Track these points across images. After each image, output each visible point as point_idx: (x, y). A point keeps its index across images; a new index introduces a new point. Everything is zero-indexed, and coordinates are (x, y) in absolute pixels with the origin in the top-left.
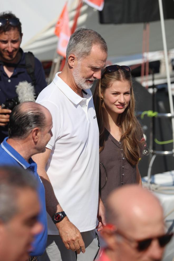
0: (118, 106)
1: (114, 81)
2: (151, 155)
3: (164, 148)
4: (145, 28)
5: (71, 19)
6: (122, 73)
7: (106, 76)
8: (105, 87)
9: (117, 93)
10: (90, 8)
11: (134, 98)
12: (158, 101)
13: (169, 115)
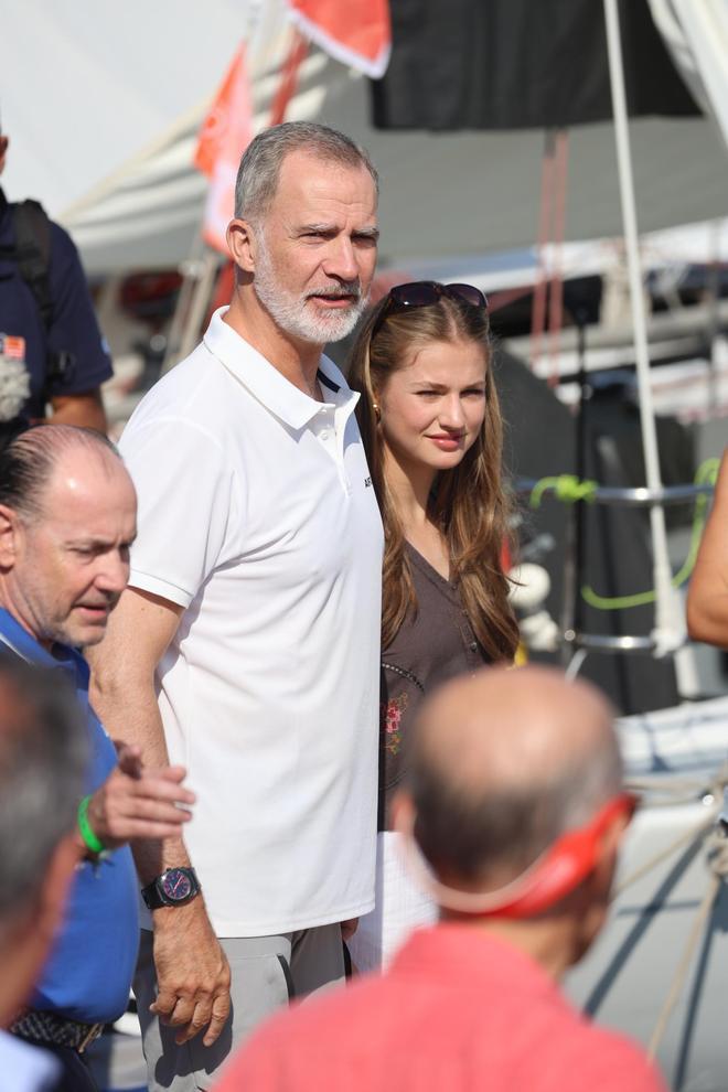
0: (441, 441)
1: (423, 344)
2: (567, 651)
3: (617, 623)
4: (550, 150)
5: (262, 107)
6: (454, 311)
7: (390, 322)
8: (386, 365)
9: (436, 391)
10: (335, 68)
11: (498, 414)
12: (597, 435)
13: (640, 494)
